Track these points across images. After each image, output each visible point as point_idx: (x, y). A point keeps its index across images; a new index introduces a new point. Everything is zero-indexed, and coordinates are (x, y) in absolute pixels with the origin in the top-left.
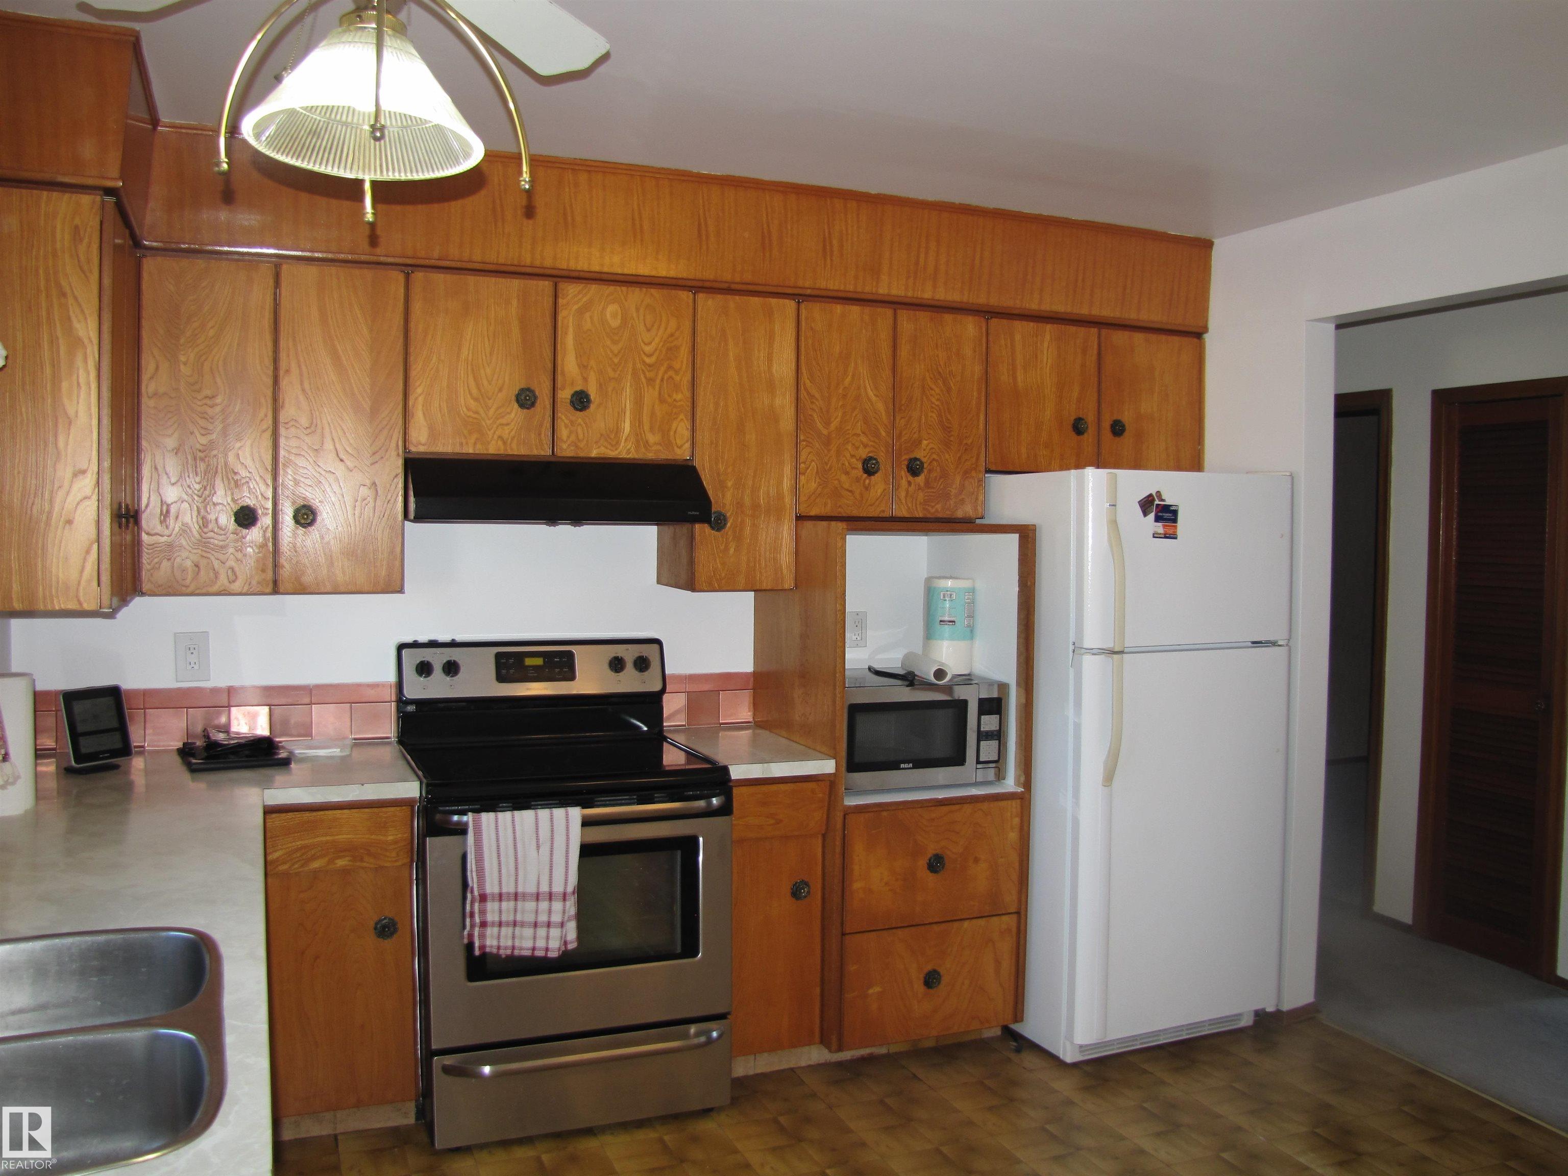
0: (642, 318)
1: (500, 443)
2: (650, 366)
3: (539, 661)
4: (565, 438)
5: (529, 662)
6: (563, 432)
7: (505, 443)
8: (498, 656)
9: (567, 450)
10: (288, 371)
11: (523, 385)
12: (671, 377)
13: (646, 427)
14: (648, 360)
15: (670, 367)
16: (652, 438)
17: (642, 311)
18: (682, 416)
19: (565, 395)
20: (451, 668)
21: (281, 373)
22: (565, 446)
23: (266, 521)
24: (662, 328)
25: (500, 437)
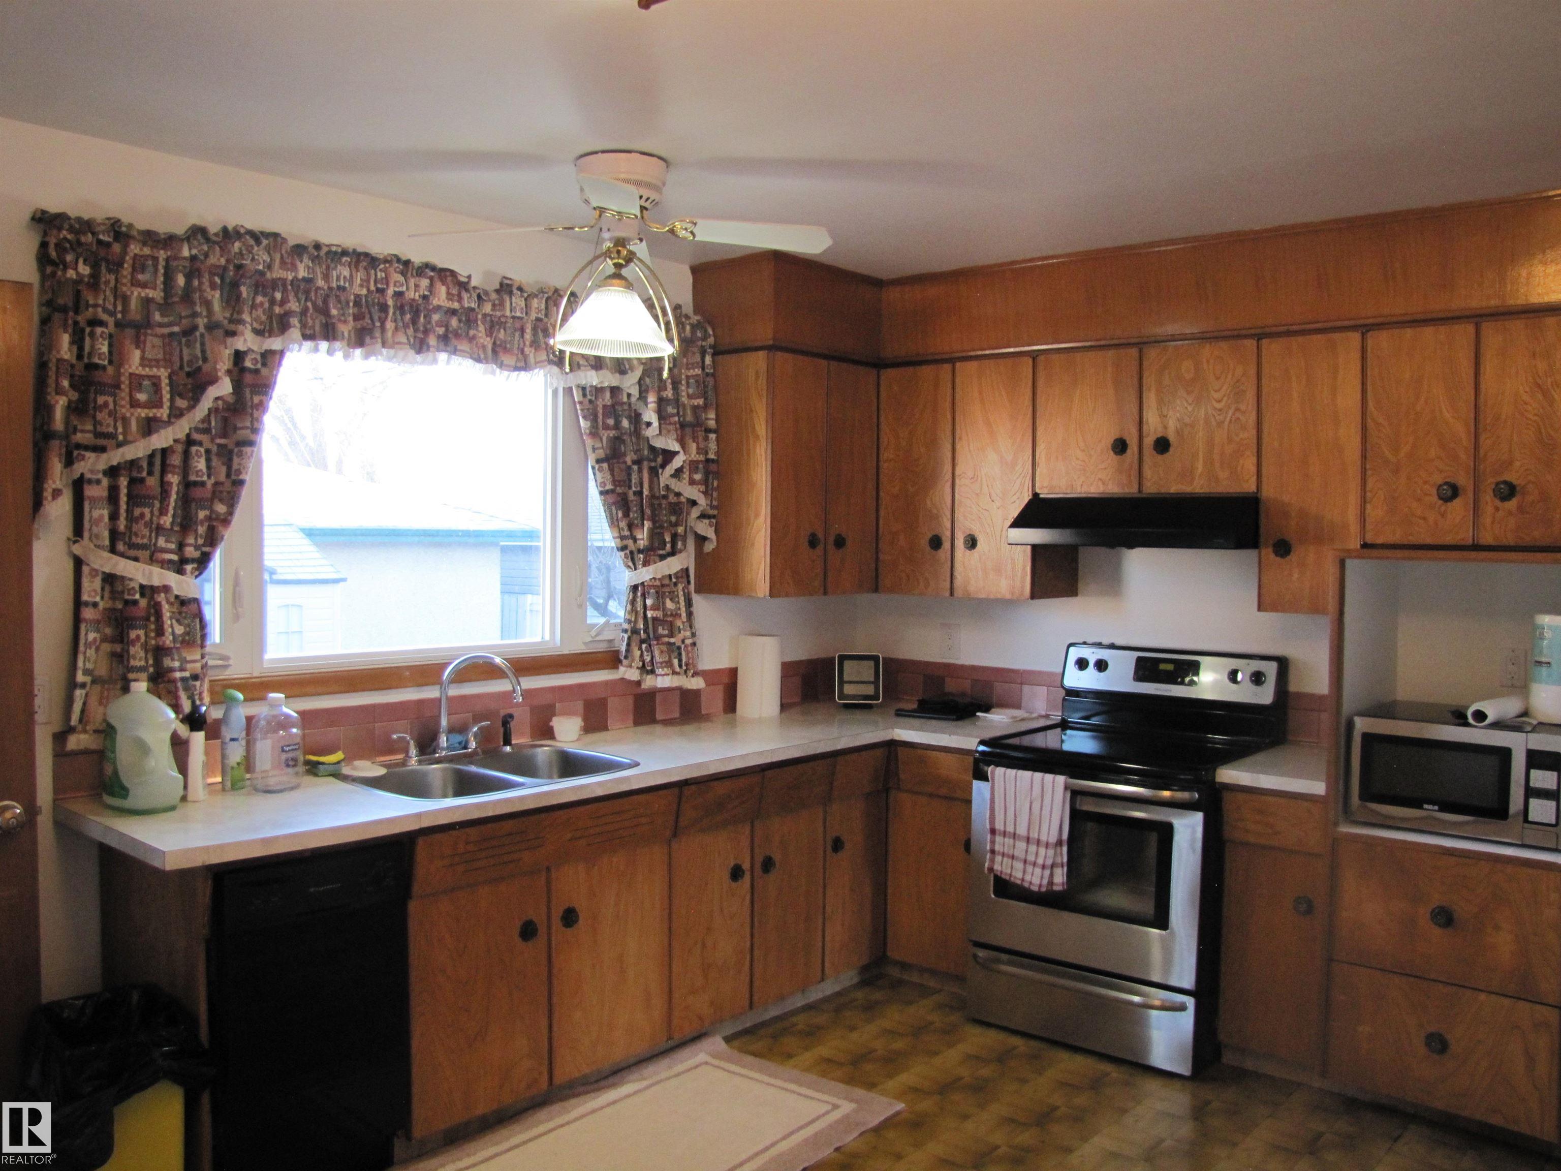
0: (1211, 367)
1: (1100, 483)
2: (1220, 410)
3: (1170, 667)
4: (1149, 477)
5: (1162, 666)
6: (1148, 472)
7: (1103, 483)
8: (1139, 660)
9: (1151, 488)
10: (960, 439)
11: (1117, 437)
12: (1238, 419)
13: (1217, 465)
14: (1218, 406)
15: (1237, 409)
16: (1223, 475)
17: (1212, 361)
18: (1248, 453)
19: (1149, 441)
20: (1101, 666)
21: (957, 440)
22: (1149, 484)
23: (947, 545)
24: (1230, 376)
25: (1100, 479)
